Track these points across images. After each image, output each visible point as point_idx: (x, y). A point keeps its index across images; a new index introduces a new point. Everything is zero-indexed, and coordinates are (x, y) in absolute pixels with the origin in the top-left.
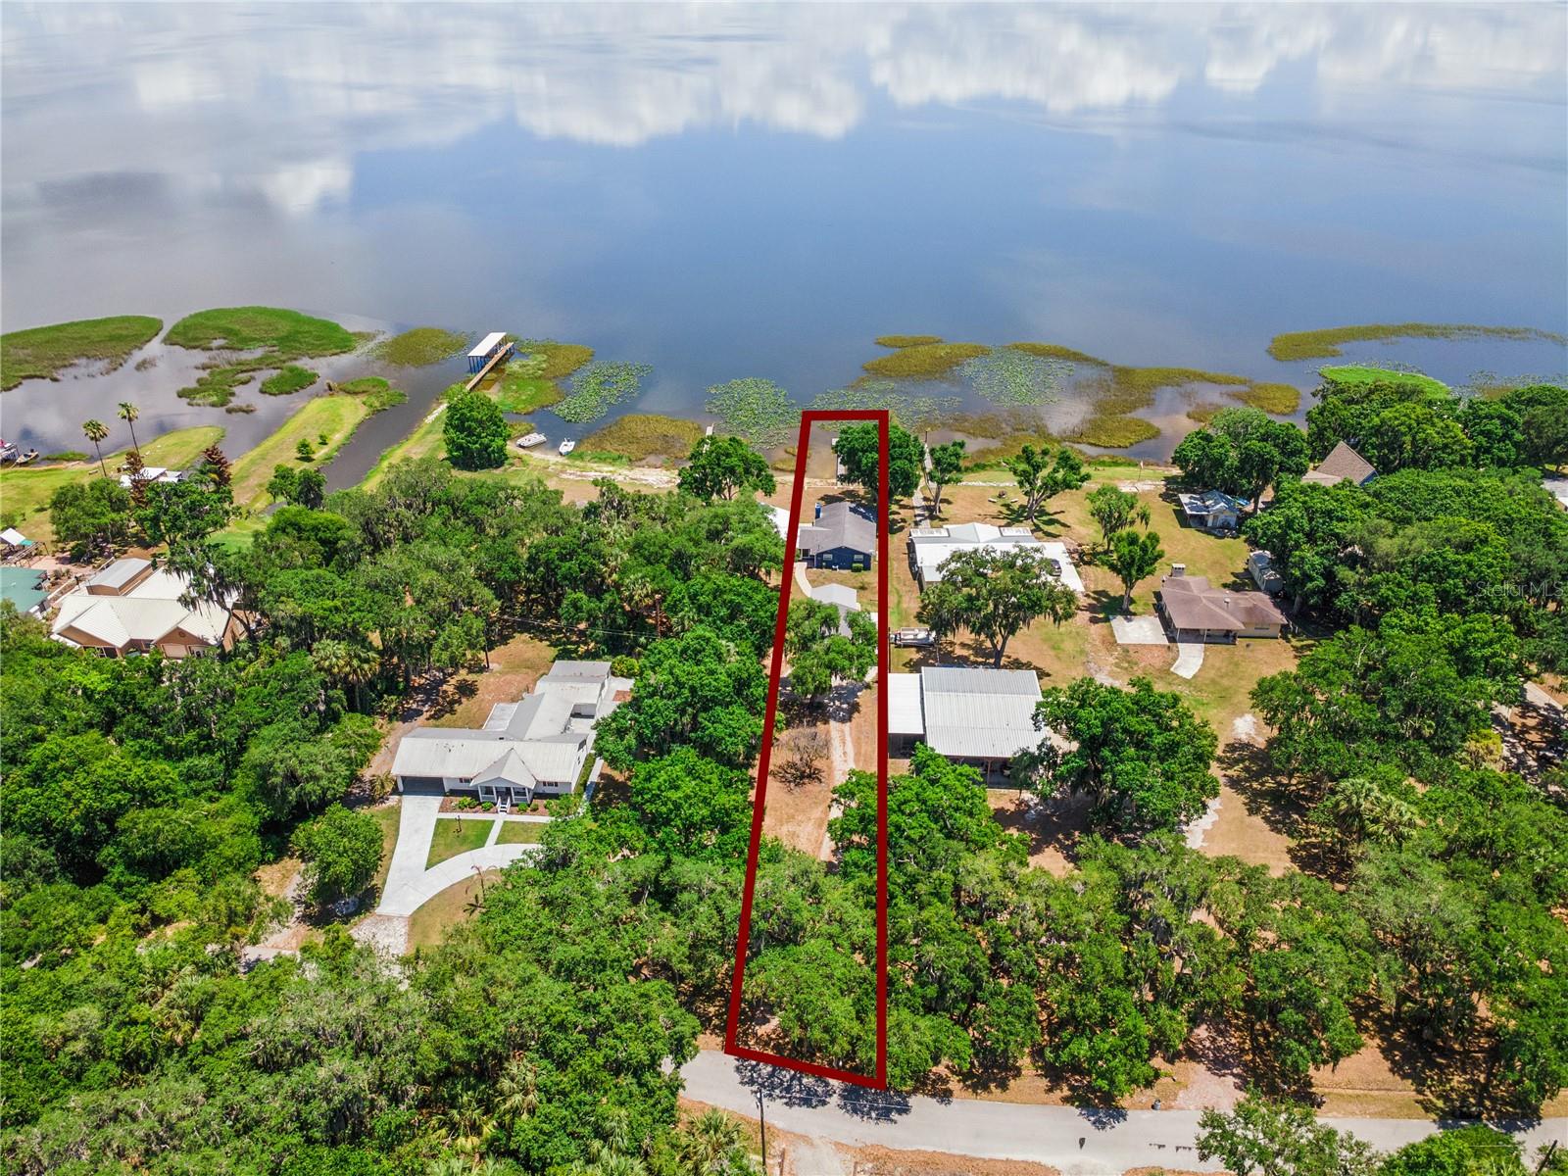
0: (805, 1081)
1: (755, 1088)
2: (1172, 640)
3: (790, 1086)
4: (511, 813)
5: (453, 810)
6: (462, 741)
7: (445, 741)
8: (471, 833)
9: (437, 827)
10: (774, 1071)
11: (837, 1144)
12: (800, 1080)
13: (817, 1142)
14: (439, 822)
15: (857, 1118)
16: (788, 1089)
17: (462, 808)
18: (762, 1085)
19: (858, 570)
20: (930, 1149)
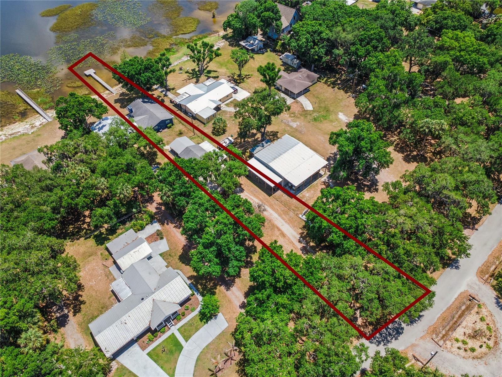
0: (390, 327)
1: (382, 343)
2: (294, 99)
3: (389, 332)
4: (176, 324)
5: (148, 345)
6: (127, 315)
7: (119, 321)
8: (169, 347)
9: (151, 357)
10: (380, 333)
11: (421, 338)
12: (389, 328)
13: (417, 343)
14: (148, 354)
15: (415, 324)
16: (390, 334)
17: (151, 341)
18: (383, 341)
19: (170, 127)
20: (439, 315)
